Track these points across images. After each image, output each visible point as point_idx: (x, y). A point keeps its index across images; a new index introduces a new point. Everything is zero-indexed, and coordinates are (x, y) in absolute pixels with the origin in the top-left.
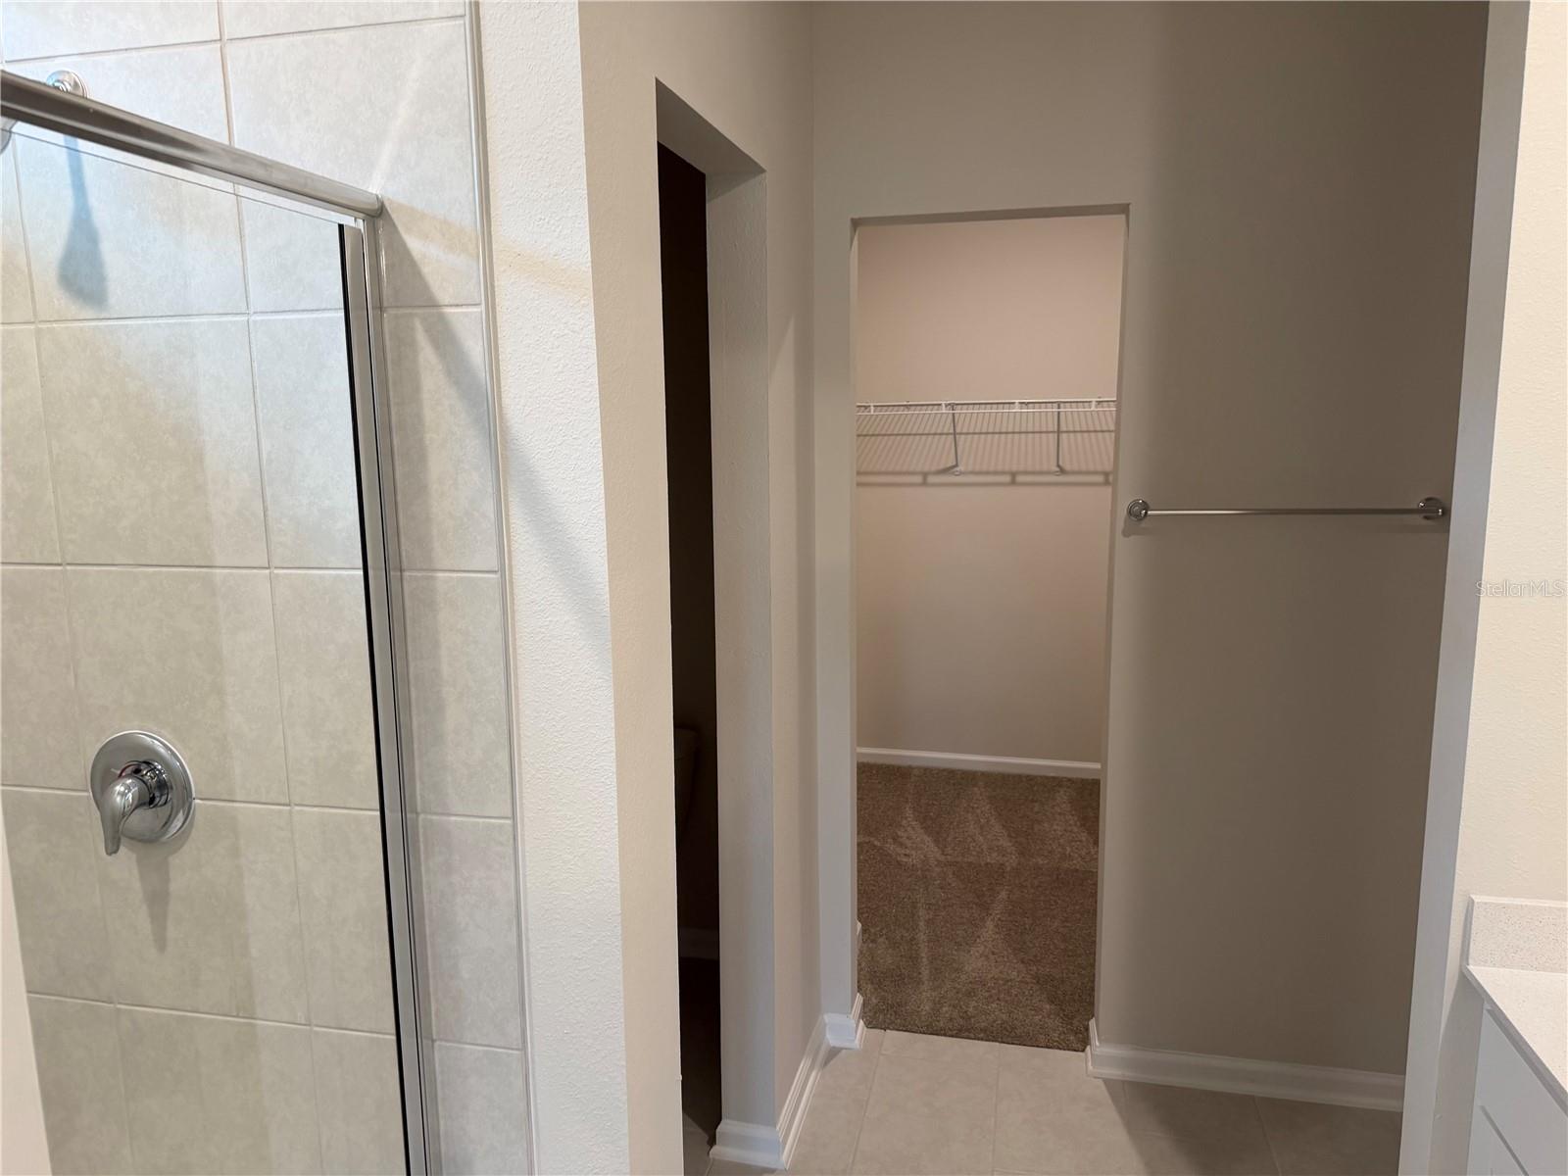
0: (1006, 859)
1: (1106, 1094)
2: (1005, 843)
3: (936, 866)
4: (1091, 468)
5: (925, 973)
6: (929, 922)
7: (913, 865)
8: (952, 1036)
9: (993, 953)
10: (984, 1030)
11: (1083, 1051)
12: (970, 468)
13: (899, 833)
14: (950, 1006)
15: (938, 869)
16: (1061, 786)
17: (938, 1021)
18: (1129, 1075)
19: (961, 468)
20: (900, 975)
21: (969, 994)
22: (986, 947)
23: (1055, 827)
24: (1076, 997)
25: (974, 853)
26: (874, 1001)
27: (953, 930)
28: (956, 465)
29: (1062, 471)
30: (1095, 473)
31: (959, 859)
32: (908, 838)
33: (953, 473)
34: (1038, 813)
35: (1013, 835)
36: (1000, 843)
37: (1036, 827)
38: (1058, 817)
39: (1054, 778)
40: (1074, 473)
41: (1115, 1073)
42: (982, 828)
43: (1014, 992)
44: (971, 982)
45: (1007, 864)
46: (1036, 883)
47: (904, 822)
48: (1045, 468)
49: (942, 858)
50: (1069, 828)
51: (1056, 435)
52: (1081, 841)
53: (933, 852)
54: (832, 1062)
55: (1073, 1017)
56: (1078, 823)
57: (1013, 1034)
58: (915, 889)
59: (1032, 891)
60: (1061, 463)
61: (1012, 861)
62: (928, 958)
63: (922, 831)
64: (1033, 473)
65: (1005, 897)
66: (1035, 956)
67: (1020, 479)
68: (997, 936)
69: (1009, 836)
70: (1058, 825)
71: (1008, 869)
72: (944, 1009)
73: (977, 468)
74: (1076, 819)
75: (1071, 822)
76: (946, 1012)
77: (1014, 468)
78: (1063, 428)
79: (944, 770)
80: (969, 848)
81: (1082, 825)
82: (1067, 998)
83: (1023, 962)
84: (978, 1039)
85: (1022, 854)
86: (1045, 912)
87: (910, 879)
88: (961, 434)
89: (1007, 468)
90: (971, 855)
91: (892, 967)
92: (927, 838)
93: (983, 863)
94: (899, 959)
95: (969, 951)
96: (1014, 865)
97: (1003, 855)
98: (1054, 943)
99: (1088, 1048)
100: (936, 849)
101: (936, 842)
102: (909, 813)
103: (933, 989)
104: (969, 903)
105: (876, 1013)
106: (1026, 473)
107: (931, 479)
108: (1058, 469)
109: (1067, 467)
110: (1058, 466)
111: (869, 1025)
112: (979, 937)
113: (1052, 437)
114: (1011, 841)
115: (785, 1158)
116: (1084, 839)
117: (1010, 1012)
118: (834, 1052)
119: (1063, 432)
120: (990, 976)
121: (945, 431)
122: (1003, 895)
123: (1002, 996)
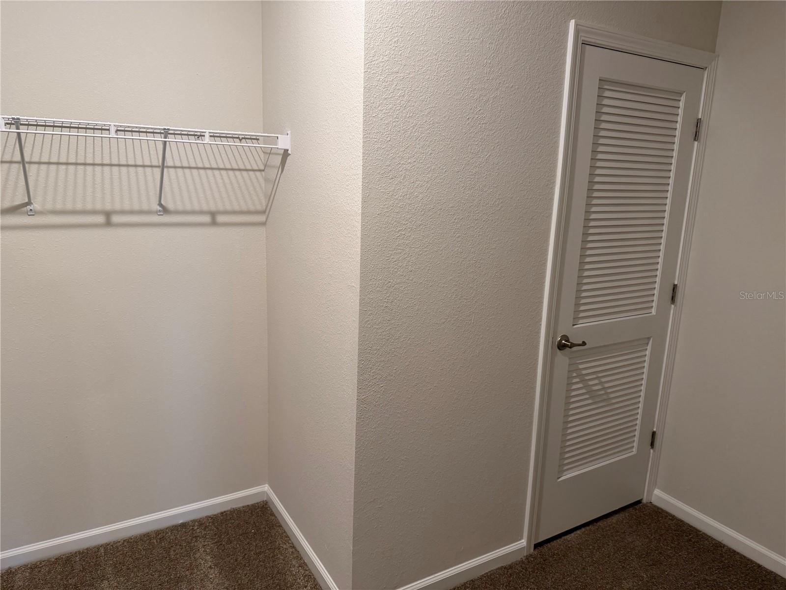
4: (197, 207)
12: (49, 206)
19: (36, 206)
28: (29, 203)
29: (165, 210)
30: (202, 212)
33: (25, 213)
40: (177, 212)
48: (145, 207)
51: (159, 170)
60: (163, 202)
64: (132, 212)
67: (116, 219)
73: (59, 207)
77: (108, 207)
78: (168, 163)
88: (30, 163)
89: (99, 207)
106: (123, 212)
108: (159, 208)
109: (170, 206)
110: (160, 205)
113: (154, 174)
119: (168, 167)
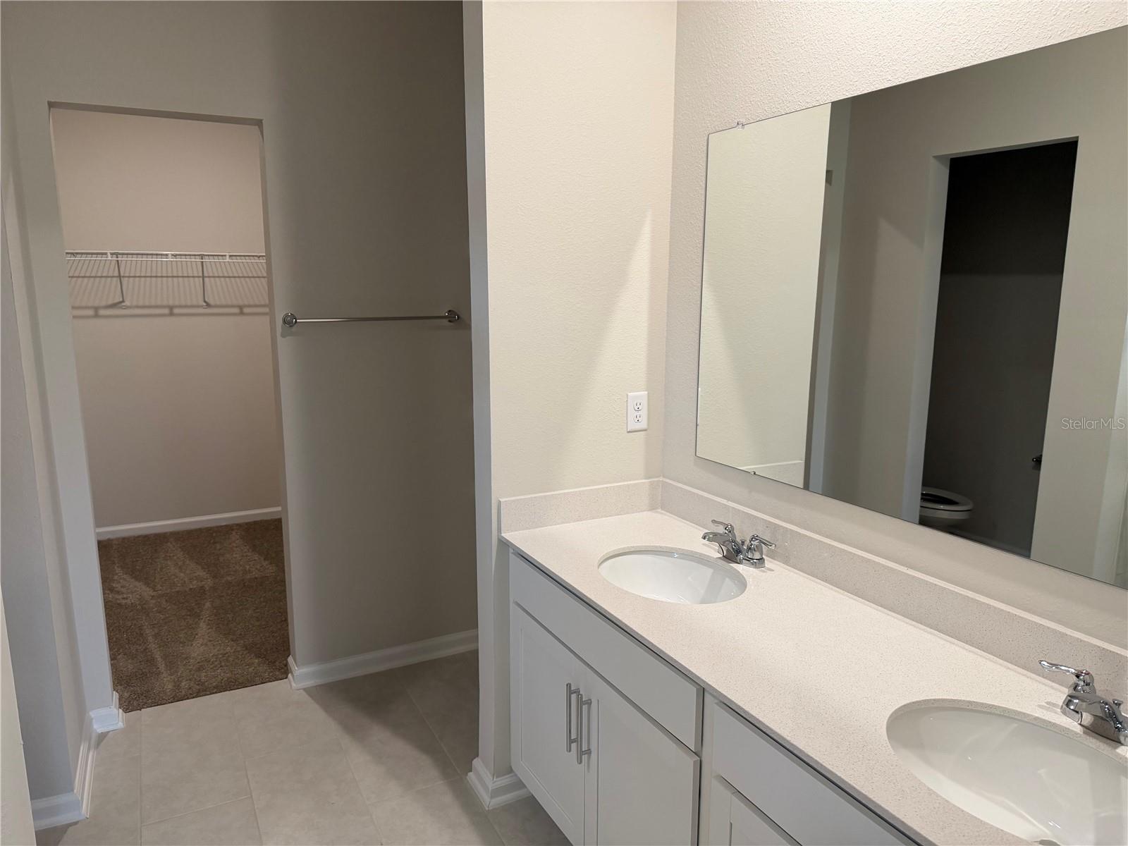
0: (203, 583)
1: (307, 696)
2: (201, 573)
3: (151, 599)
4: (229, 303)
5: (162, 667)
6: (156, 636)
7: (132, 604)
8: (193, 698)
9: (210, 641)
10: (216, 687)
11: (286, 678)
12: (135, 304)
13: (114, 585)
14: (187, 680)
15: (154, 601)
16: (232, 530)
17: (181, 692)
18: (319, 681)
19: (127, 303)
20: (143, 673)
21: (199, 670)
22: (203, 639)
23: (235, 556)
24: (274, 650)
25: (179, 585)
26: (126, 695)
27: (176, 635)
28: (123, 301)
29: (208, 305)
30: (233, 306)
31: (168, 591)
32: (122, 587)
33: (121, 308)
34: (220, 549)
35: (206, 567)
36: (196, 574)
37: (221, 559)
38: (235, 549)
39: (226, 526)
40: (216, 306)
41: (310, 683)
42: (180, 568)
43: (231, 659)
44: (198, 663)
45: (206, 586)
46: (230, 592)
47: (116, 577)
48: (195, 303)
49: (155, 593)
50: (245, 554)
51: (201, 279)
52: (255, 560)
53: (147, 592)
54: (102, 744)
55: (275, 662)
56: (250, 550)
57: (237, 683)
58: (138, 618)
59: (229, 597)
60: (206, 300)
61: (209, 583)
62: (161, 657)
63: (133, 580)
64: (186, 307)
65: (210, 606)
66: (241, 634)
67: (176, 311)
68: (210, 630)
69: (203, 568)
70: (236, 554)
71: (207, 589)
72: (183, 684)
73: (140, 303)
74: (248, 547)
75: (246, 550)
76: (185, 685)
77: (171, 303)
78: (206, 274)
79: (139, 537)
80: (174, 583)
81: (253, 551)
82: (269, 652)
83: (233, 641)
84: (214, 693)
85: (215, 577)
86: (240, 607)
87: (131, 613)
88: (125, 277)
89: (165, 303)
90: (177, 586)
91: (134, 671)
92: (137, 584)
93: (187, 589)
94: (139, 664)
95: (192, 645)
96: (211, 585)
97: (201, 581)
98: (251, 624)
99: (290, 675)
100: (148, 589)
101: (147, 584)
102: (118, 570)
103: (171, 675)
104: (183, 616)
105: (130, 702)
106: (180, 307)
107: (102, 312)
108: (205, 304)
109: (212, 302)
110: (205, 302)
111: (126, 710)
112: (197, 634)
113: (198, 281)
114: (205, 571)
115: (85, 810)
116: (256, 558)
117: (231, 672)
118: (102, 736)
119: (206, 277)
120: (211, 655)
121: (110, 274)
122: (208, 605)
123: (223, 664)
